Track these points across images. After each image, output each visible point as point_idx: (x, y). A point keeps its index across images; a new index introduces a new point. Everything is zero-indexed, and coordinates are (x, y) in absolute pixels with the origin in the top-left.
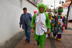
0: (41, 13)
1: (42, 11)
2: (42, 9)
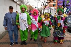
1: (24, 11)
2: (24, 9)
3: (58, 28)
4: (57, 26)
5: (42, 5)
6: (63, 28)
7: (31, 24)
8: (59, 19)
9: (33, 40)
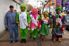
0: (23, 11)
2: (23, 8)
3: (56, 27)
4: (55, 24)
5: (41, 4)
6: (61, 27)
7: (30, 23)
8: (57, 18)
9: (32, 38)
